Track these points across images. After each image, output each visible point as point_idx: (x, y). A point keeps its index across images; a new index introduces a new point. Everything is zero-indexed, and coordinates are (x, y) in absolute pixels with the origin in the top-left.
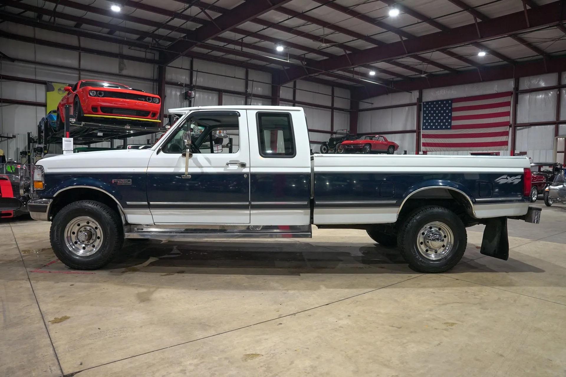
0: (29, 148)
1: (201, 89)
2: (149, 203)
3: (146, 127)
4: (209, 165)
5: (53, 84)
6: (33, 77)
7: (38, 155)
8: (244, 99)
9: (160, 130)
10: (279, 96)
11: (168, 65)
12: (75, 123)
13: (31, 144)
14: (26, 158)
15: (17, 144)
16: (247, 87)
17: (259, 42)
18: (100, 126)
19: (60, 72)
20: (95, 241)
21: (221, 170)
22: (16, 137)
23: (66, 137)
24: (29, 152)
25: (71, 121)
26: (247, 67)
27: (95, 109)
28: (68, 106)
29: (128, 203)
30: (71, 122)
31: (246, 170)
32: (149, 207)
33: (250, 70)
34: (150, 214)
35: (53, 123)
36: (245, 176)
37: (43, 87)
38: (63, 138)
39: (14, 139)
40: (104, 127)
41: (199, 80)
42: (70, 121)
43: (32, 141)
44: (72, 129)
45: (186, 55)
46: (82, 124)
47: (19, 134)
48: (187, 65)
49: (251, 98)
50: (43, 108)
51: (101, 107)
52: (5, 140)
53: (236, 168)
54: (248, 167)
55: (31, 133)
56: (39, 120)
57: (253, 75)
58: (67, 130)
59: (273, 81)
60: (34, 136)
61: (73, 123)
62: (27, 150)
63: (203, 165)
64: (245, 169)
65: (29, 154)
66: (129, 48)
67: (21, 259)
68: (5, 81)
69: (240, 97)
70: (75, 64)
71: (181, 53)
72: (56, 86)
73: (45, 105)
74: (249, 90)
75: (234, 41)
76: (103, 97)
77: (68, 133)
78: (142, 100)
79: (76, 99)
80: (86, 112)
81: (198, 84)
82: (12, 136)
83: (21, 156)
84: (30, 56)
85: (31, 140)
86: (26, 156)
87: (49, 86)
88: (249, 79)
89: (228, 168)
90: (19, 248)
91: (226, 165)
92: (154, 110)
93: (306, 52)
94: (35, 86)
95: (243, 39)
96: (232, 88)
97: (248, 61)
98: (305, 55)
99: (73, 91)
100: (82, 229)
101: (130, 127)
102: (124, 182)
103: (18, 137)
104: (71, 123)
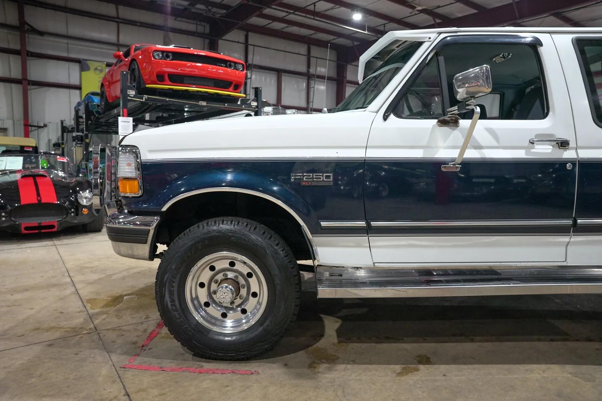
0: (63, 139)
1: (257, 68)
2: (368, 224)
3: (226, 102)
4: (495, 143)
5: (88, 62)
6: (64, 54)
7: (78, 145)
8: (306, 81)
9: (245, 107)
10: (346, 78)
11: (223, 38)
12: (135, 97)
13: (65, 134)
14: (59, 150)
15: (48, 133)
16: (309, 66)
17: (332, 9)
18: (167, 102)
19: (97, 48)
20: (246, 300)
21: (520, 154)
22: (48, 126)
23: (123, 116)
24: (63, 144)
25: (130, 93)
26: (309, 42)
27: (161, 78)
28: (125, 73)
29: (323, 224)
30: (129, 95)
31: (569, 154)
32: (369, 231)
33: (312, 47)
34: (366, 247)
35: (93, 107)
36: (569, 166)
37: (75, 67)
38: (119, 118)
39: (46, 129)
40: (173, 103)
41: (256, 58)
42: (128, 93)
43: (66, 130)
44: (130, 105)
45: (241, 28)
46: (144, 98)
47: (50, 123)
48: (242, 39)
49: (315, 79)
50: (77, 92)
51: (168, 75)
52: (35, 130)
53: (550, 151)
54: (572, 148)
55: (65, 121)
56: (74, 104)
57: (316, 51)
58: (125, 106)
59: (339, 59)
60: (68, 125)
61: (132, 97)
62: (60, 141)
63: (483, 144)
64: (568, 151)
65: (63, 146)
66: (175, 20)
67: (92, 326)
68: (33, 59)
69: (301, 78)
70: (113, 38)
71: (240, 22)
72: (92, 65)
73: (79, 88)
74: (312, 71)
75: (301, 8)
76: (170, 60)
77: (125, 110)
78: (222, 66)
79: (132, 65)
80: (149, 82)
81: (255, 63)
82: (42, 125)
83: (54, 148)
84: (60, 28)
85: (64, 129)
86: (59, 148)
87: (83, 65)
88: (312, 55)
89: (533, 150)
90: (80, 292)
91: (528, 144)
92: (237, 79)
93: (386, 22)
94: (67, 65)
95: (316, 4)
96: (292, 68)
97: (311, 35)
98: (384, 25)
99: (126, 58)
100: (220, 277)
101: (207, 103)
102: (316, 178)
103: (50, 126)
104: (130, 97)
